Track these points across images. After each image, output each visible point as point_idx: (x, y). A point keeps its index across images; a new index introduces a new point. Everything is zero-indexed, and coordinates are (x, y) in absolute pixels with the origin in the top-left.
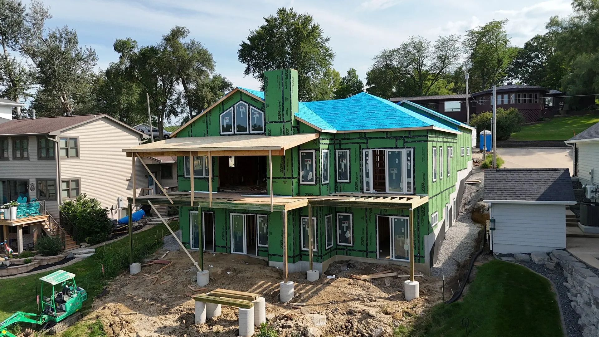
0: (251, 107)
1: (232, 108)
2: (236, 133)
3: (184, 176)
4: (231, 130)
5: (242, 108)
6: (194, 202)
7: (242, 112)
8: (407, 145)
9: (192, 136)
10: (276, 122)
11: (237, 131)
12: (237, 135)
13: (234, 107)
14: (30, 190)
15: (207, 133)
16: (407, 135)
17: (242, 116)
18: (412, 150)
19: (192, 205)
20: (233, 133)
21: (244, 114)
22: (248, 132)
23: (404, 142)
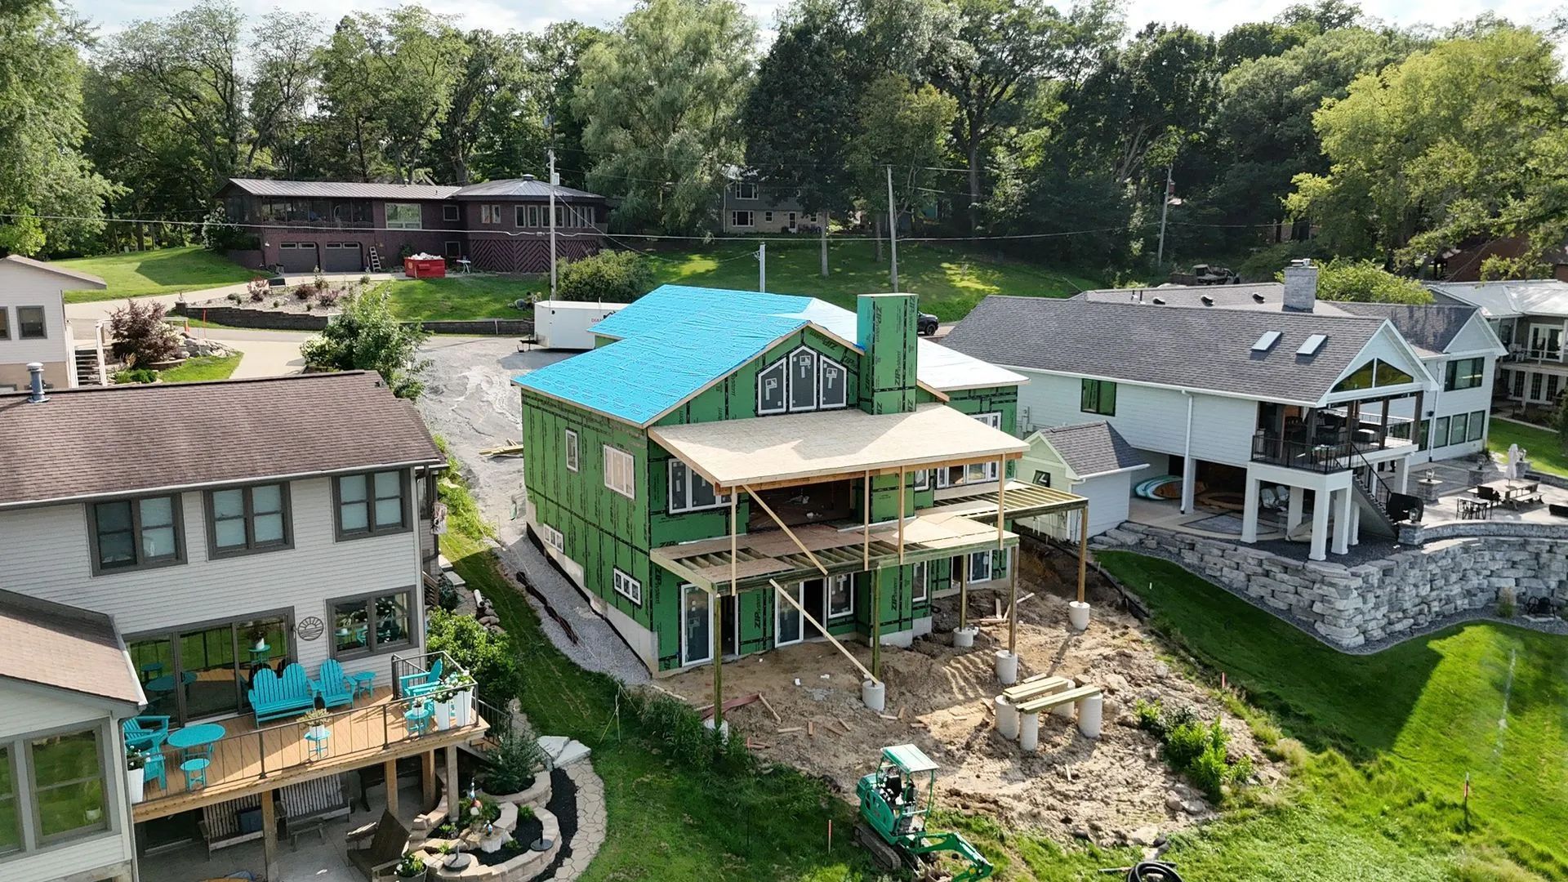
0: (822, 358)
1: (784, 360)
2: (792, 409)
3: (667, 511)
4: (779, 403)
5: (804, 360)
6: (869, 563)
7: (803, 369)
8: (994, 407)
9: (688, 422)
10: (891, 389)
11: (794, 405)
12: (792, 413)
13: (788, 358)
14: (299, 639)
15: (727, 413)
16: (994, 392)
17: (803, 376)
18: (999, 414)
19: (866, 569)
20: (784, 410)
21: (809, 371)
22: (815, 407)
23: (991, 403)
